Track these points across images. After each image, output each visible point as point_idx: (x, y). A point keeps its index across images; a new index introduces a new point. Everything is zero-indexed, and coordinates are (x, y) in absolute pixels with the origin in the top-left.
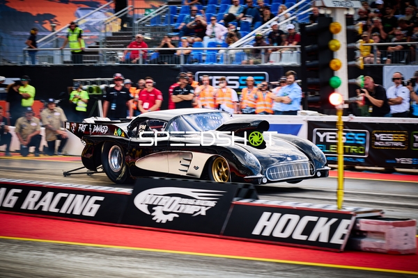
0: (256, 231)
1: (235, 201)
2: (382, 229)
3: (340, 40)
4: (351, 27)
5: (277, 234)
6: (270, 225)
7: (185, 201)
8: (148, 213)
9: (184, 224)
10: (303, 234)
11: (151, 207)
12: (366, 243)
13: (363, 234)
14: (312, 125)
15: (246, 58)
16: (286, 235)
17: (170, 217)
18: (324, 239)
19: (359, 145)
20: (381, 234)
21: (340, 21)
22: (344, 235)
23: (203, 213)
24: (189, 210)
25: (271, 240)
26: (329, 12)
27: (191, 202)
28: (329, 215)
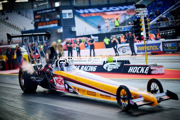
0: (129, 72)
1: (125, 65)
2: (155, 68)
3: (143, 24)
4: (146, 20)
5: (133, 72)
6: (132, 70)
7: (114, 65)
8: (106, 69)
9: (114, 71)
10: (138, 71)
11: (107, 68)
12: (153, 72)
13: (152, 70)
14: (163, 43)
15: (154, 26)
16: (135, 72)
17: (111, 70)
18: (143, 72)
19: (175, 47)
20: (155, 70)
21: (142, 19)
22: (147, 71)
23: (118, 68)
24: (115, 68)
25: (132, 73)
26: (139, 17)
27: (115, 66)
28: (144, 66)
